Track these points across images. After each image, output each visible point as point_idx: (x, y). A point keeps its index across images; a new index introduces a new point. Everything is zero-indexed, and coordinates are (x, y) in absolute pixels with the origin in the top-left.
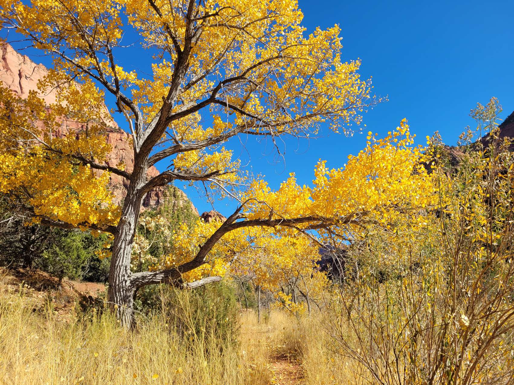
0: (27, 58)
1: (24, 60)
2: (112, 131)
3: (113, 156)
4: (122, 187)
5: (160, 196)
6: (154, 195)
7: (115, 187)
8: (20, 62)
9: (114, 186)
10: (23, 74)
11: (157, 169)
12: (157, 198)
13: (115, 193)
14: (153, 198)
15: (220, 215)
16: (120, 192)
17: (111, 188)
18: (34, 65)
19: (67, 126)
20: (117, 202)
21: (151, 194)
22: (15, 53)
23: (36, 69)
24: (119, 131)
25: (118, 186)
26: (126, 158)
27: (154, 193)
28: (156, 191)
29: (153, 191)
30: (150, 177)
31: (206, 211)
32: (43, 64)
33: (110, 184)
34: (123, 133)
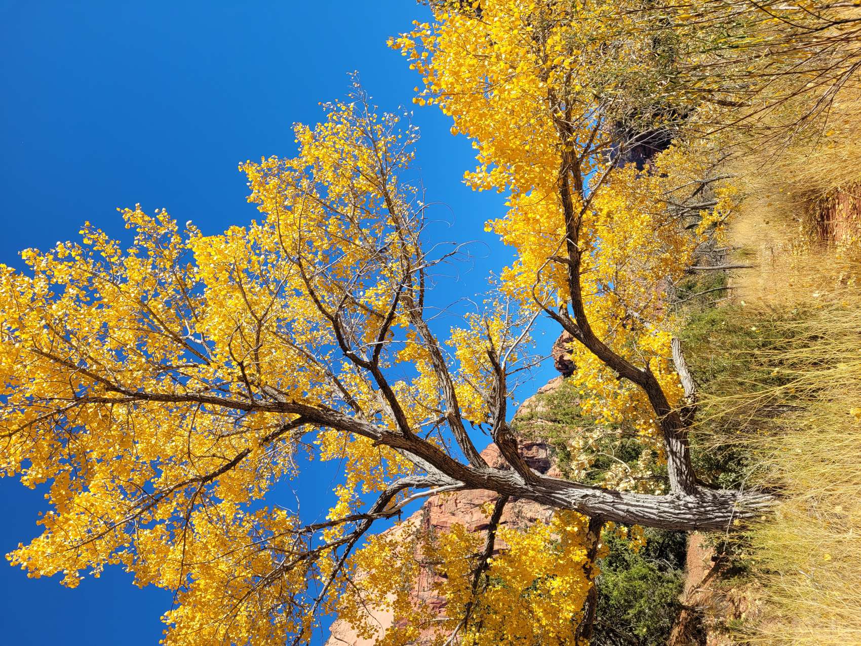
2: (428, 520)
3: (468, 518)
4: (518, 503)
5: (530, 442)
6: (530, 452)
7: (519, 514)
9: (518, 517)
11: (486, 448)
12: (535, 448)
13: (529, 515)
14: (535, 454)
15: (559, 340)
16: (526, 506)
17: (521, 522)
18: (332, 640)
19: (424, 591)
20: (544, 512)
21: (527, 458)
23: (338, 637)
24: (427, 509)
25: (516, 510)
26: (469, 498)
27: (525, 452)
28: (522, 449)
29: (522, 454)
30: (499, 459)
31: (552, 364)
32: (330, 624)
33: (514, 523)
34: (430, 503)
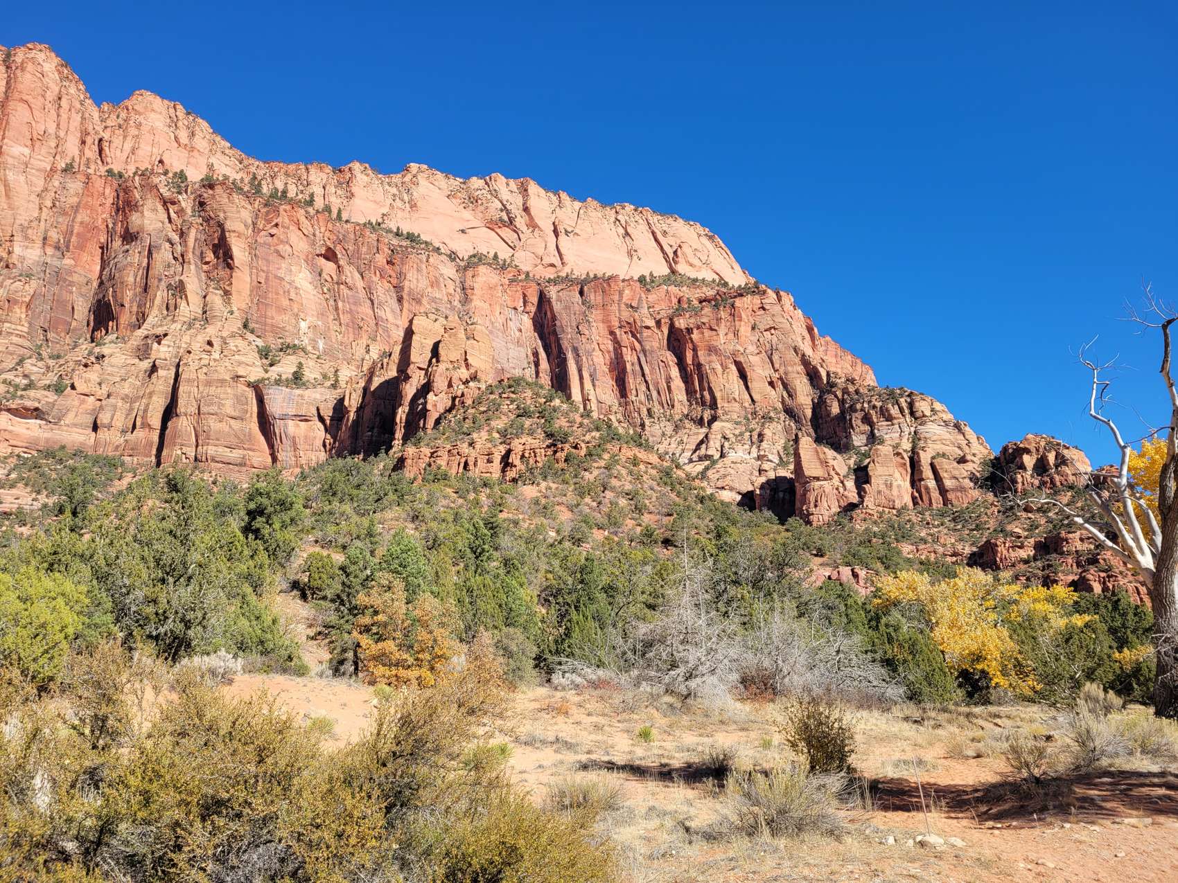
0: (564, 196)
1: (560, 202)
4: (782, 416)
5: (875, 420)
6: (859, 422)
8: (553, 207)
10: (561, 229)
12: (867, 428)
14: (857, 430)
16: (780, 427)
18: (577, 204)
19: (649, 308)
20: (775, 451)
22: (542, 192)
23: (582, 212)
24: (755, 290)
25: (772, 414)
26: (780, 346)
27: (859, 415)
29: (856, 411)
34: (764, 292)
